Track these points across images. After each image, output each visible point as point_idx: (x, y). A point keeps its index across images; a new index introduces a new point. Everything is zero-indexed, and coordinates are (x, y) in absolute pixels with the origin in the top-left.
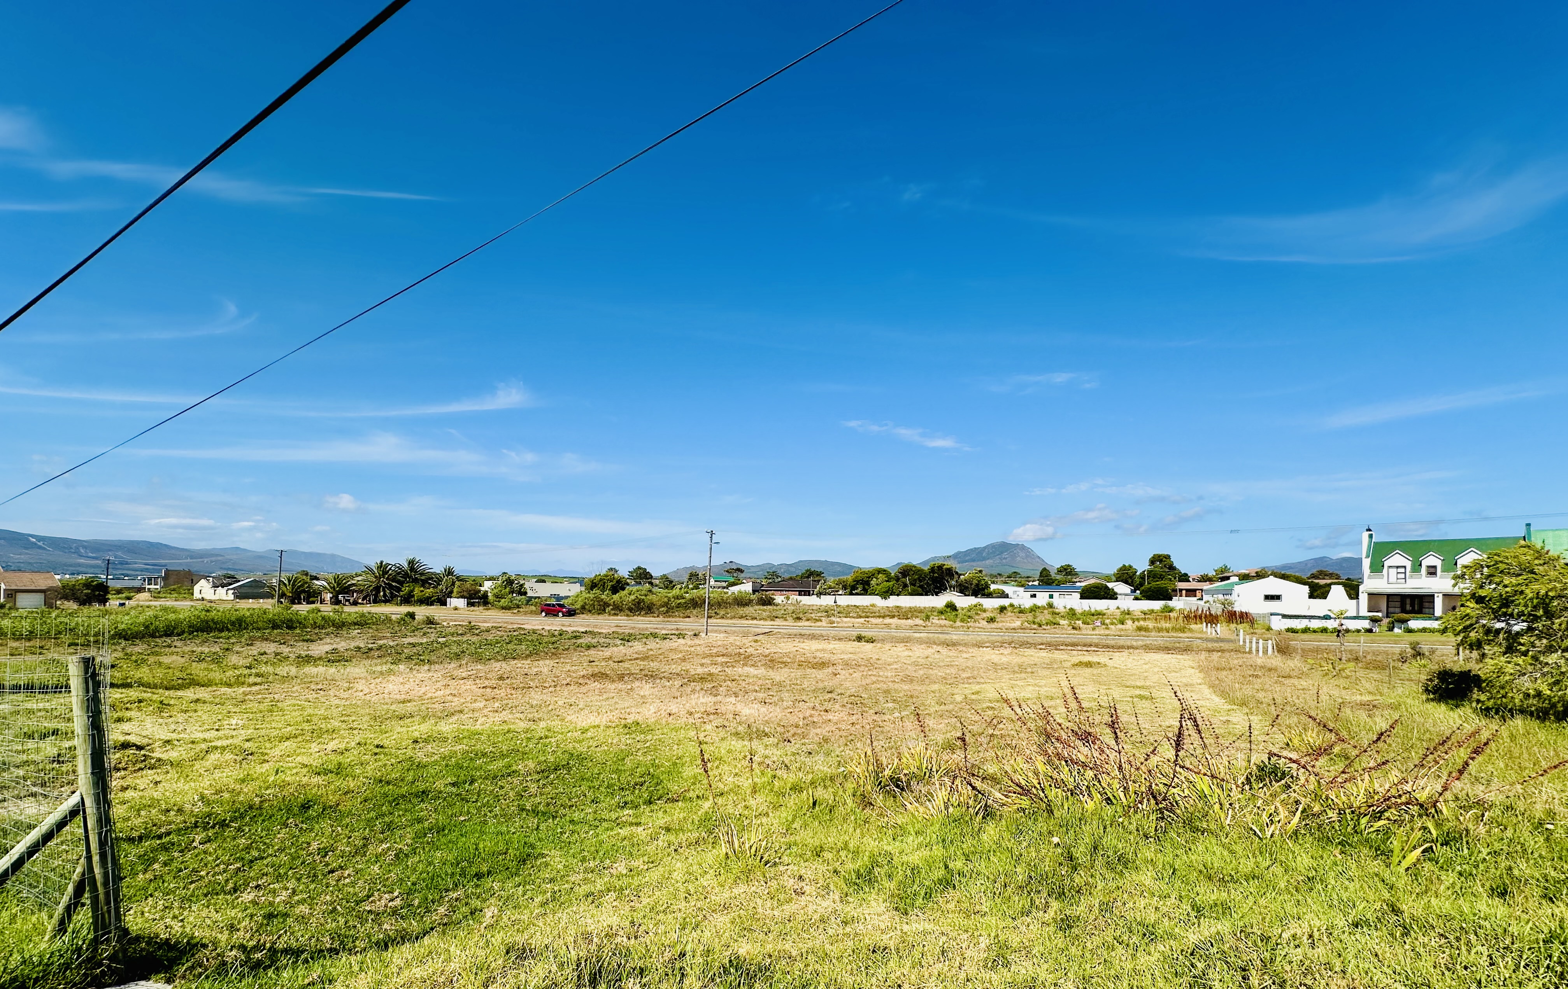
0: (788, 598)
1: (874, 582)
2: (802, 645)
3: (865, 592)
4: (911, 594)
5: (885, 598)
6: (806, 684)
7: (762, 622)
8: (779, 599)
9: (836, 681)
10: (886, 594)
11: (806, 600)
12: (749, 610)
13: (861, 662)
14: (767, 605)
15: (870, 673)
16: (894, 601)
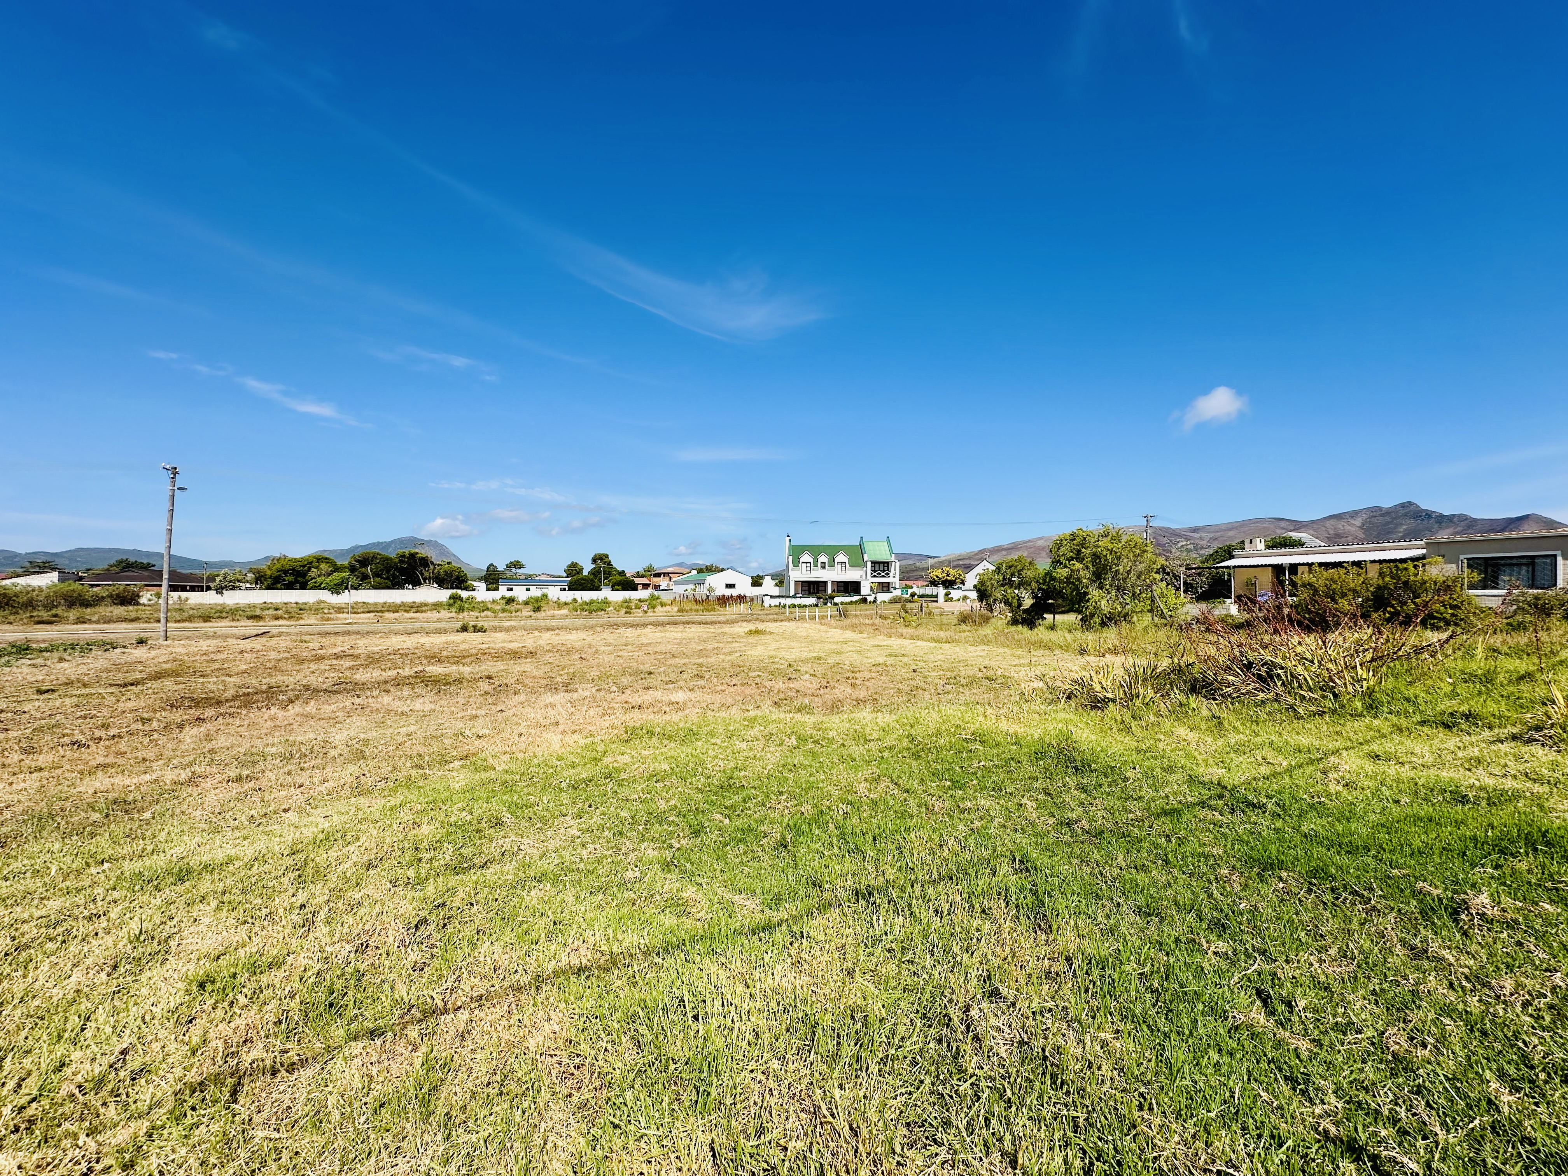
1: (313, 572)
5: (337, 593)
8: (144, 596)
10: (337, 588)
14: (129, 605)
16: (350, 596)
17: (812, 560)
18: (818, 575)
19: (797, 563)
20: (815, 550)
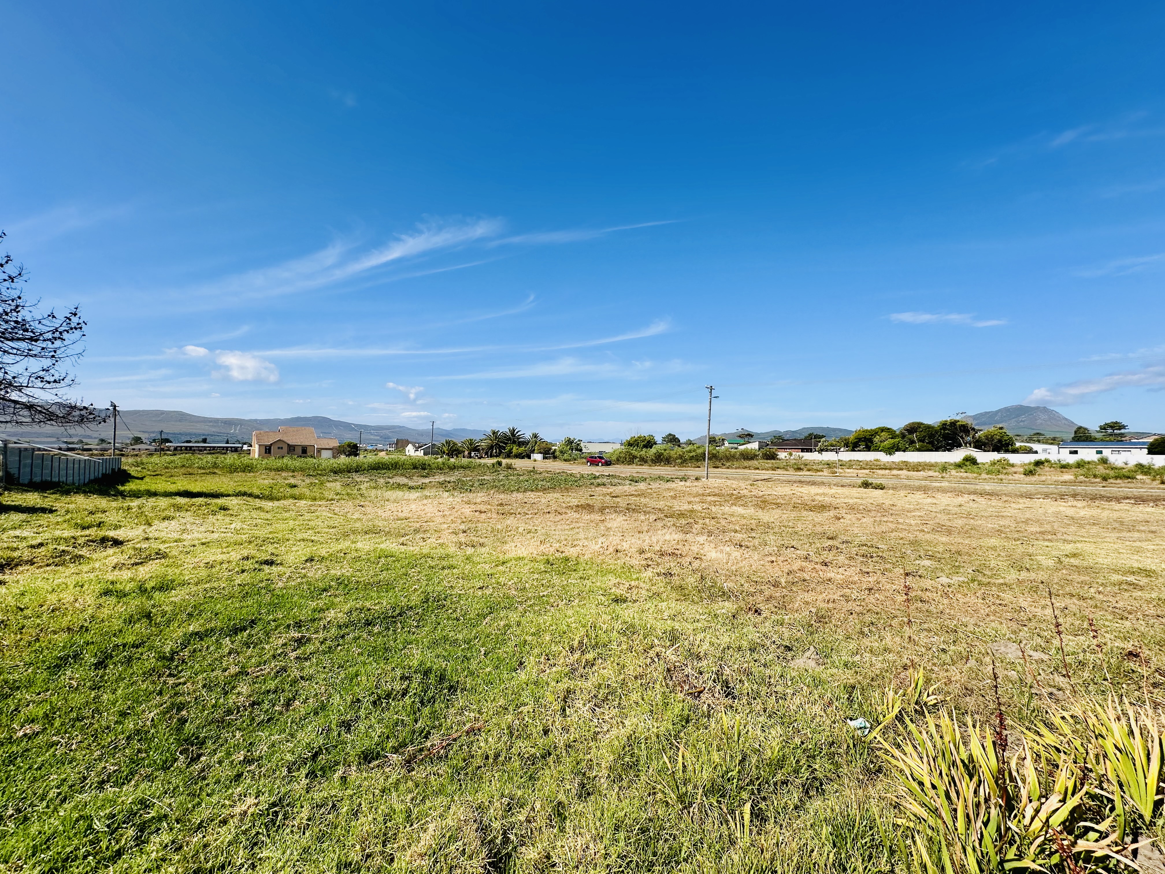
0: (791, 454)
1: (876, 439)
2: (800, 490)
3: (868, 449)
4: (919, 450)
5: (890, 454)
6: (799, 527)
7: (764, 472)
8: (782, 455)
9: (839, 525)
10: (890, 450)
11: (808, 456)
12: (754, 463)
13: (870, 507)
14: (770, 459)
15: (885, 519)
16: (899, 457)
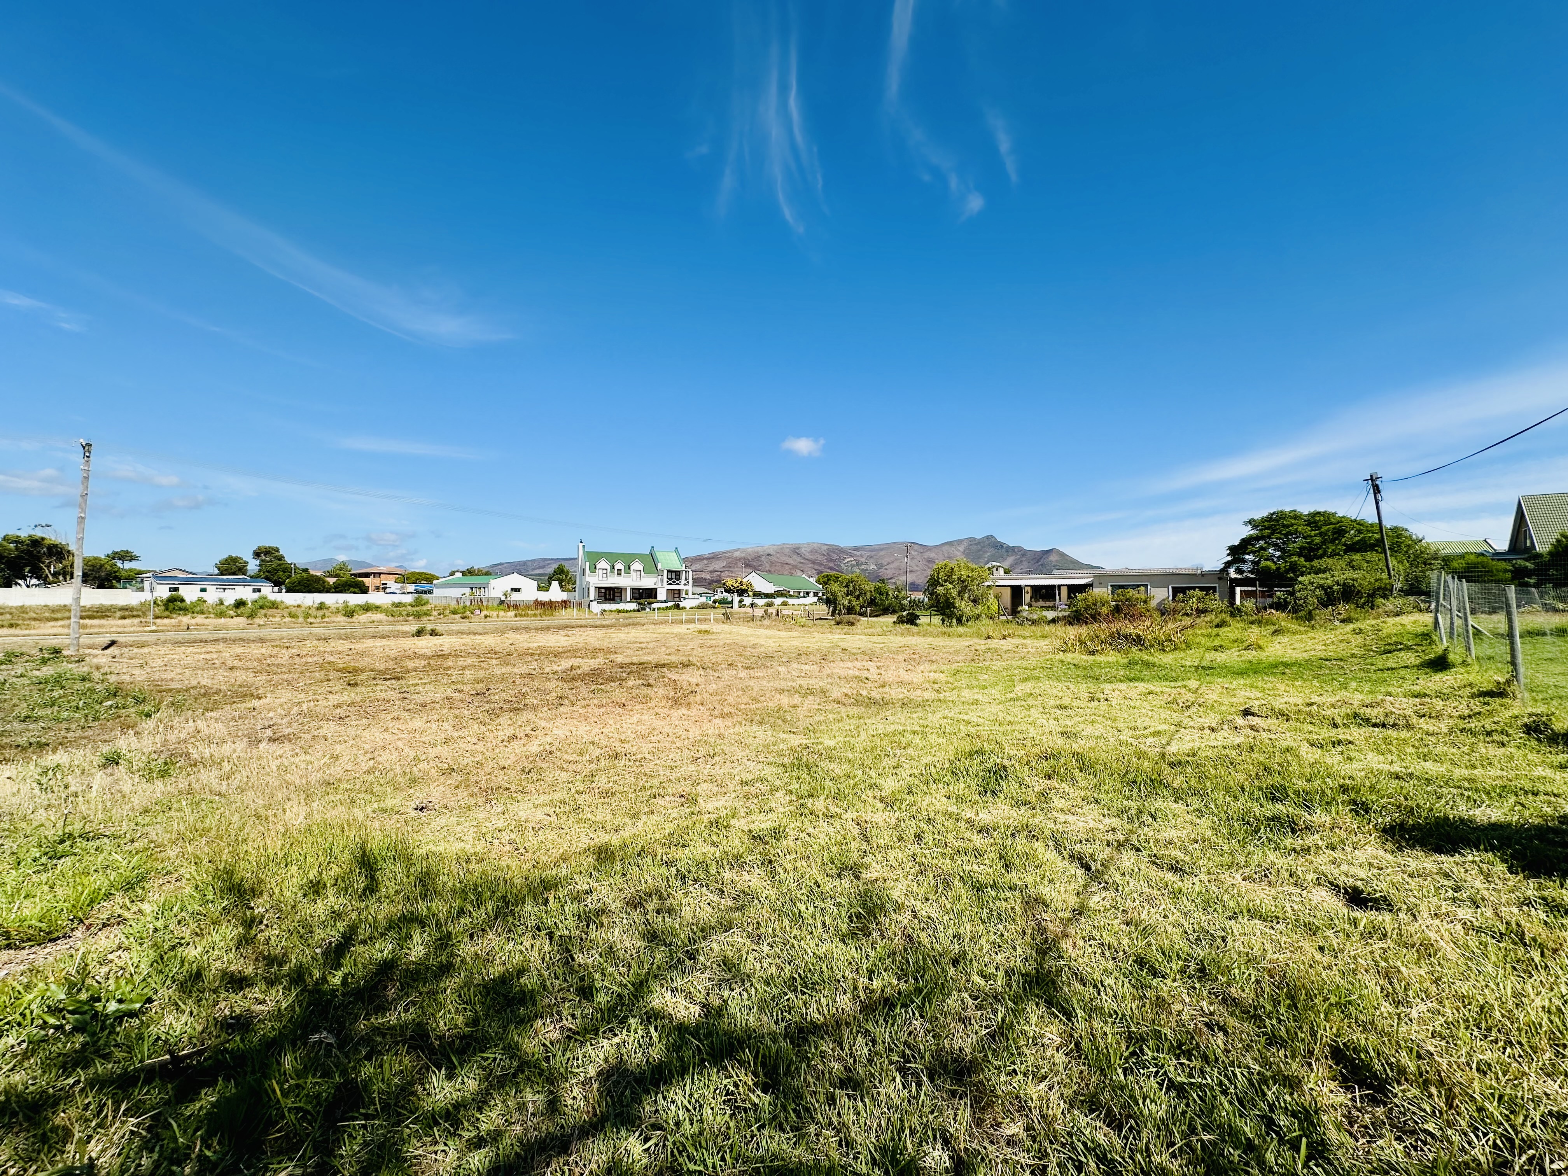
17: (608, 567)
18: (614, 581)
19: (593, 568)
20: (613, 558)
